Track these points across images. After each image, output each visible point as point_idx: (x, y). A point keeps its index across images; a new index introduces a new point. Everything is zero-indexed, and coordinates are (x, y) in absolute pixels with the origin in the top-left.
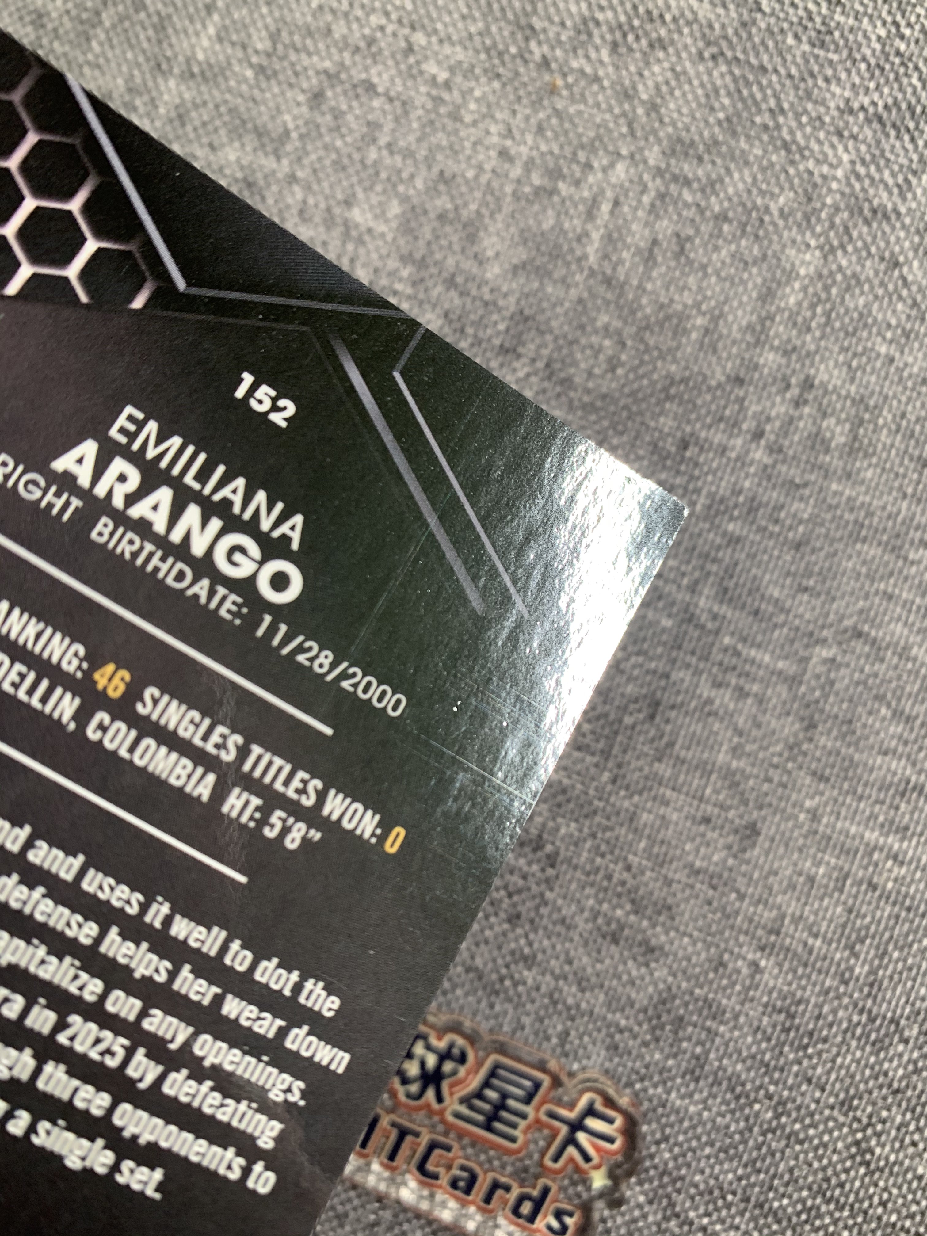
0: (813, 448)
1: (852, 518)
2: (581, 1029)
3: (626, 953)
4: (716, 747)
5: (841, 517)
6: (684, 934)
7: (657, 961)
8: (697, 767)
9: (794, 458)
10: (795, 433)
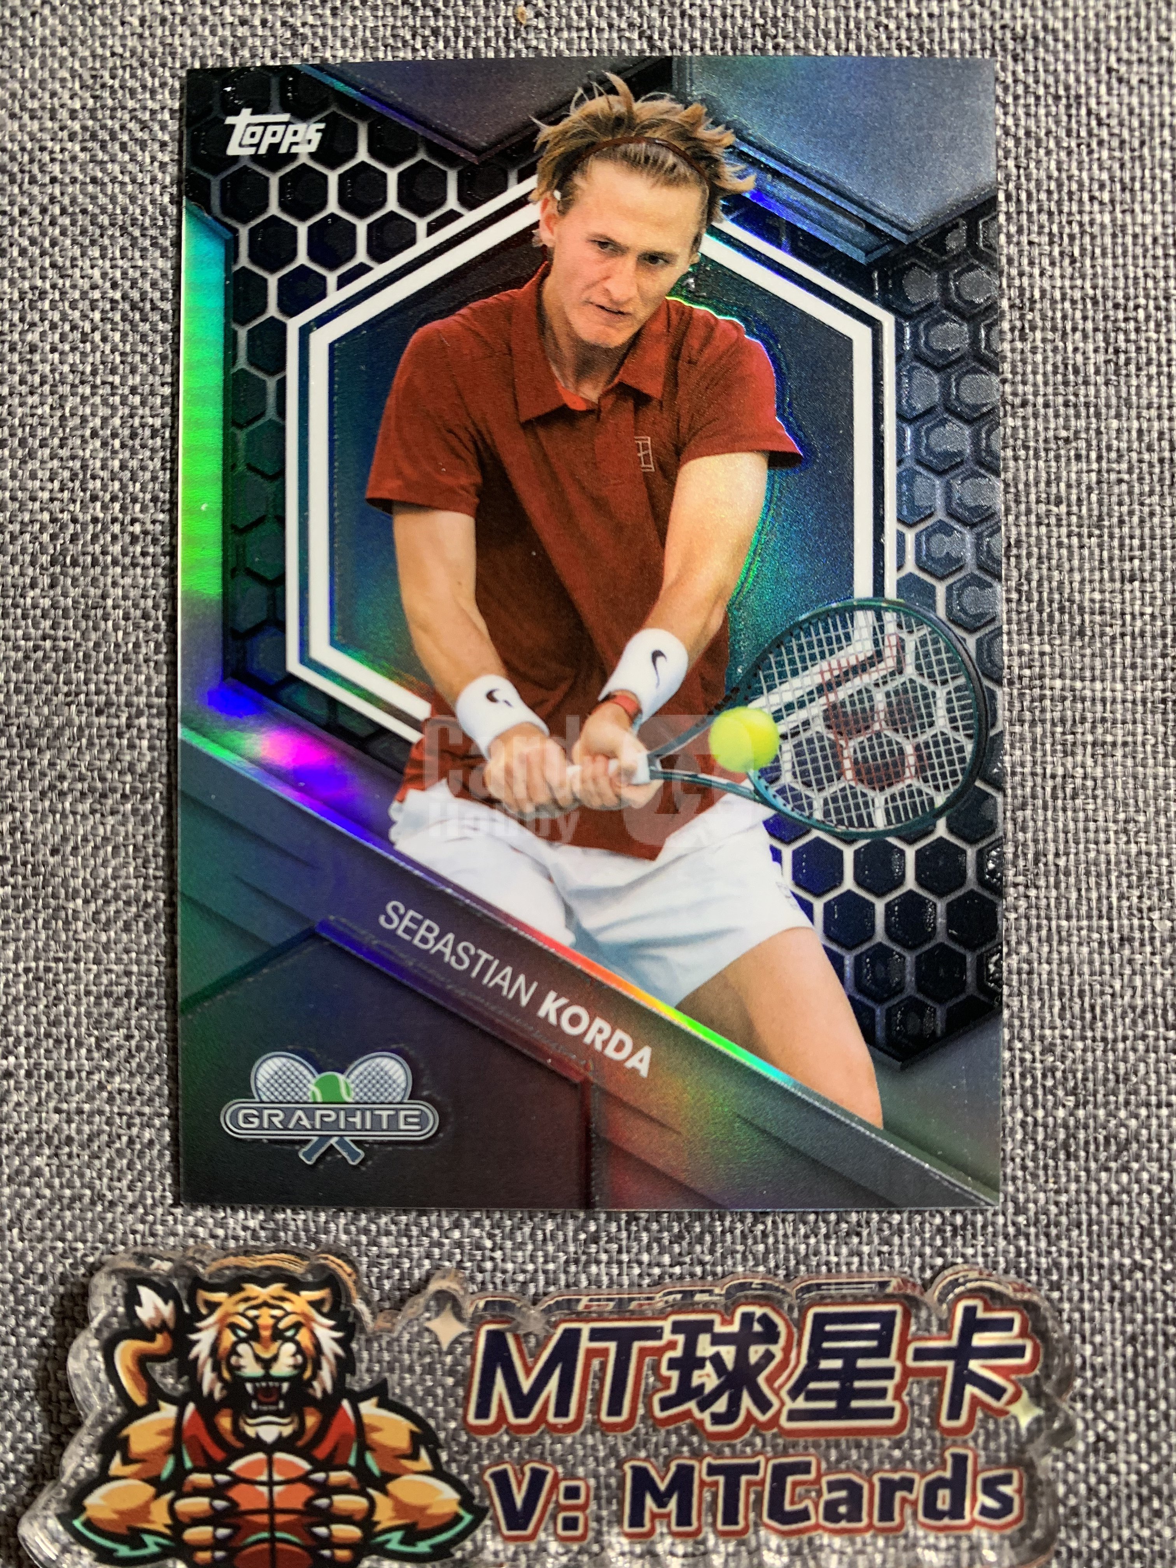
0: (1066, 383)
1: (1155, 456)
2: (1076, 1295)
3: (1093, 1165)
4: (1102, 836)
5: (1140, 461)
6: (1159, 1106)
7: (1137, 1159)
8: (1088, 873)
9: (1046, 405)
10: (1035, 373)
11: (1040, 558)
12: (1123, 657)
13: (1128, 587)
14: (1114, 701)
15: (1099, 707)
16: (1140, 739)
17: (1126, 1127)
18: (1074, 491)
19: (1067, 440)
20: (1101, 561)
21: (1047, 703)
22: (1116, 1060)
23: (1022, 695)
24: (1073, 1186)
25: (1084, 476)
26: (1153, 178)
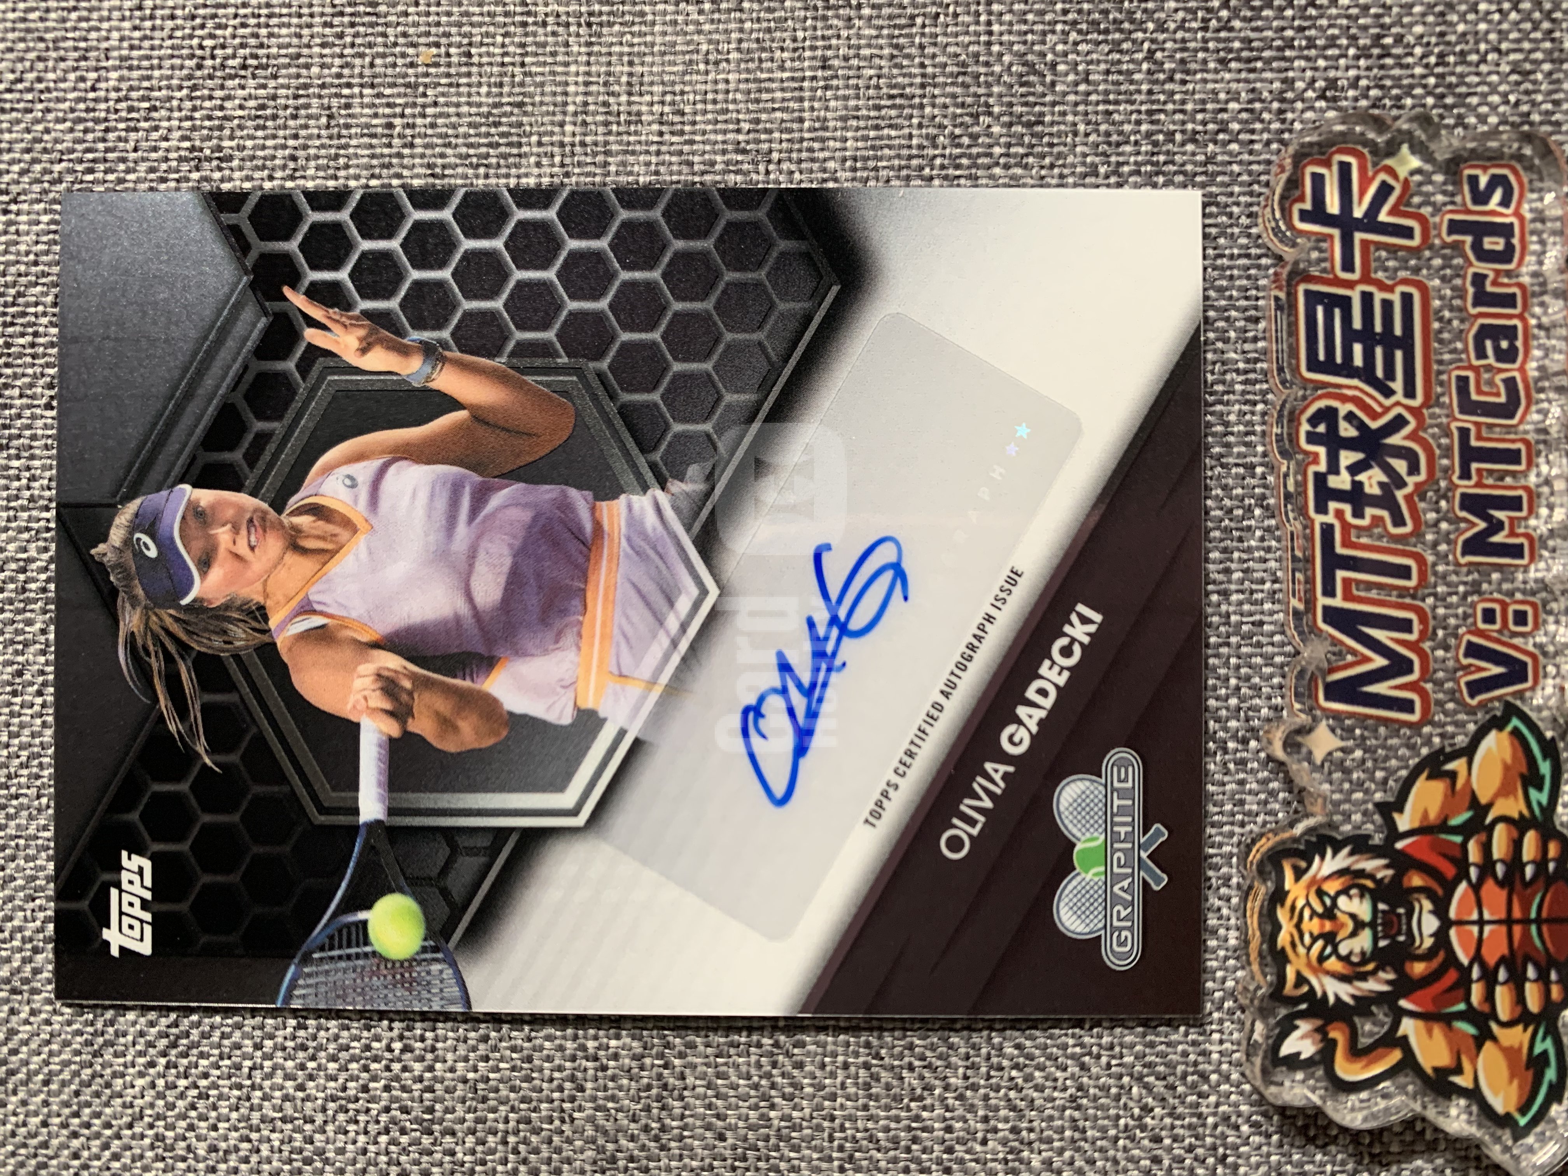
1: (348, 31)
2: (1178, 117)
3: (1048, 99)
4: (721, 86)
5: (353, 45)
6: (990, 33)
7: (1043, 55)
8: (758, 101)
10: (264, 148)
11: (445, 145)
12: (545, 64)
13: (475, 60)
14: (588, 74)
15: (594, 88)
16: (626, 49)
17: (1011, 65)
18: (380, 111)
19: (330, 117)
20: (450, 85)
21: (588, 139)
22: (944, 74)
23: (579, 164)
24: (1070, 118)
25: (366, 100)
26: (75, 29)
